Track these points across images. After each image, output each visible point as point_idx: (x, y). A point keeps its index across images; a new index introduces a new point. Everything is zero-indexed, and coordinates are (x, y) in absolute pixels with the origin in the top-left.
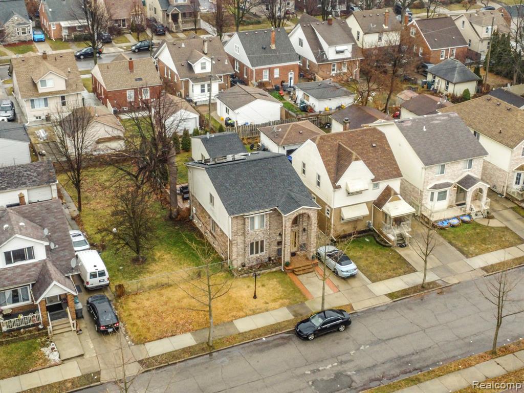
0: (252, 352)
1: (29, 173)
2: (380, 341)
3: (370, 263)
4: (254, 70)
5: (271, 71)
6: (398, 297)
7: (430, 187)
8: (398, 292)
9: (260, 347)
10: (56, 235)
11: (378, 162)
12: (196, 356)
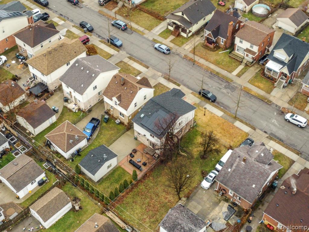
0: (229, 108)
9: (226, 107)
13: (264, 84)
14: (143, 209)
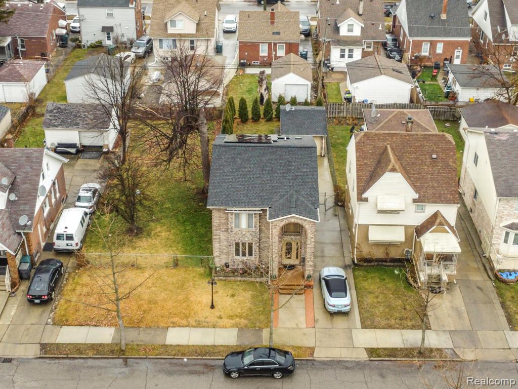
0: (161, 371)
1: (86, 114)
3: (378, 302)
4: (411, 41)
5: (433, 45)
6: (379, 356)
7: (504, 225)
9: (173, 369)
10: (24, 186)
11: (432, 179)
12: (101, 356)
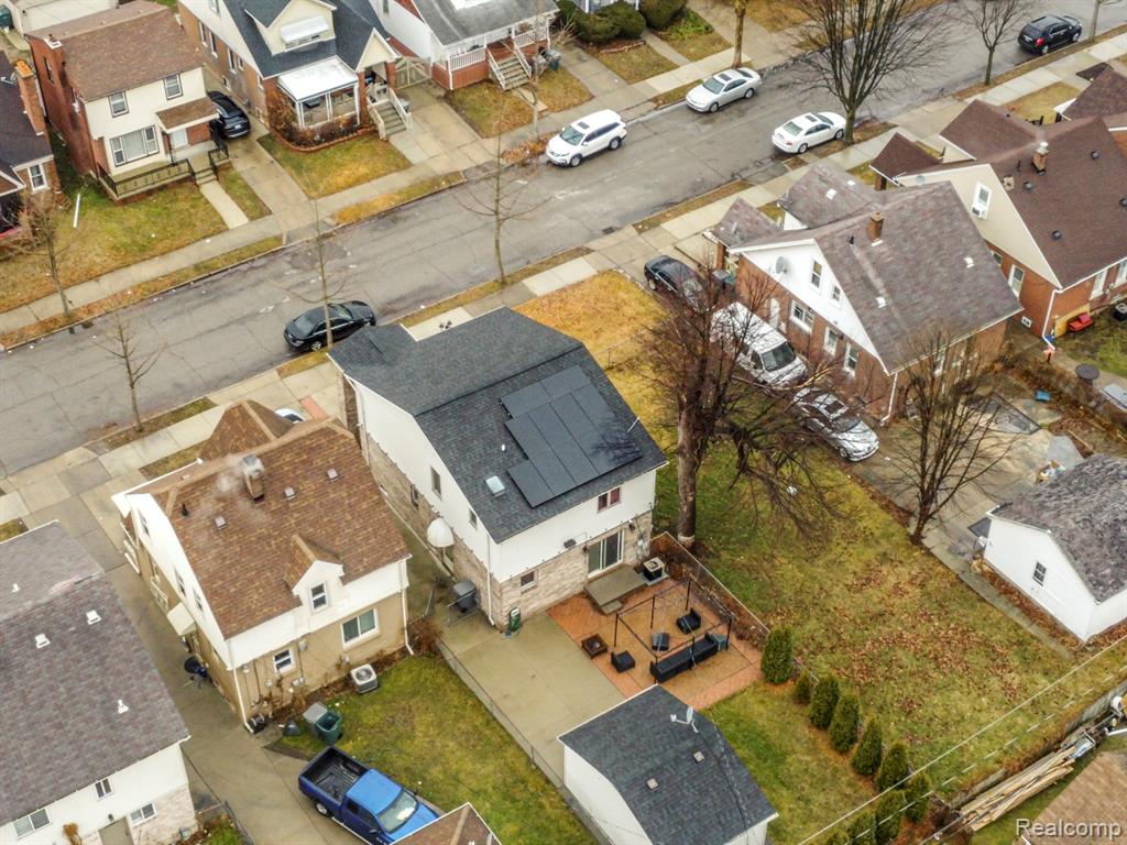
0: (437, 287)
2: (241, 321)
8: (190, 415)
9: (427, 294)
13: (351, 160)
14: (954, 682)
